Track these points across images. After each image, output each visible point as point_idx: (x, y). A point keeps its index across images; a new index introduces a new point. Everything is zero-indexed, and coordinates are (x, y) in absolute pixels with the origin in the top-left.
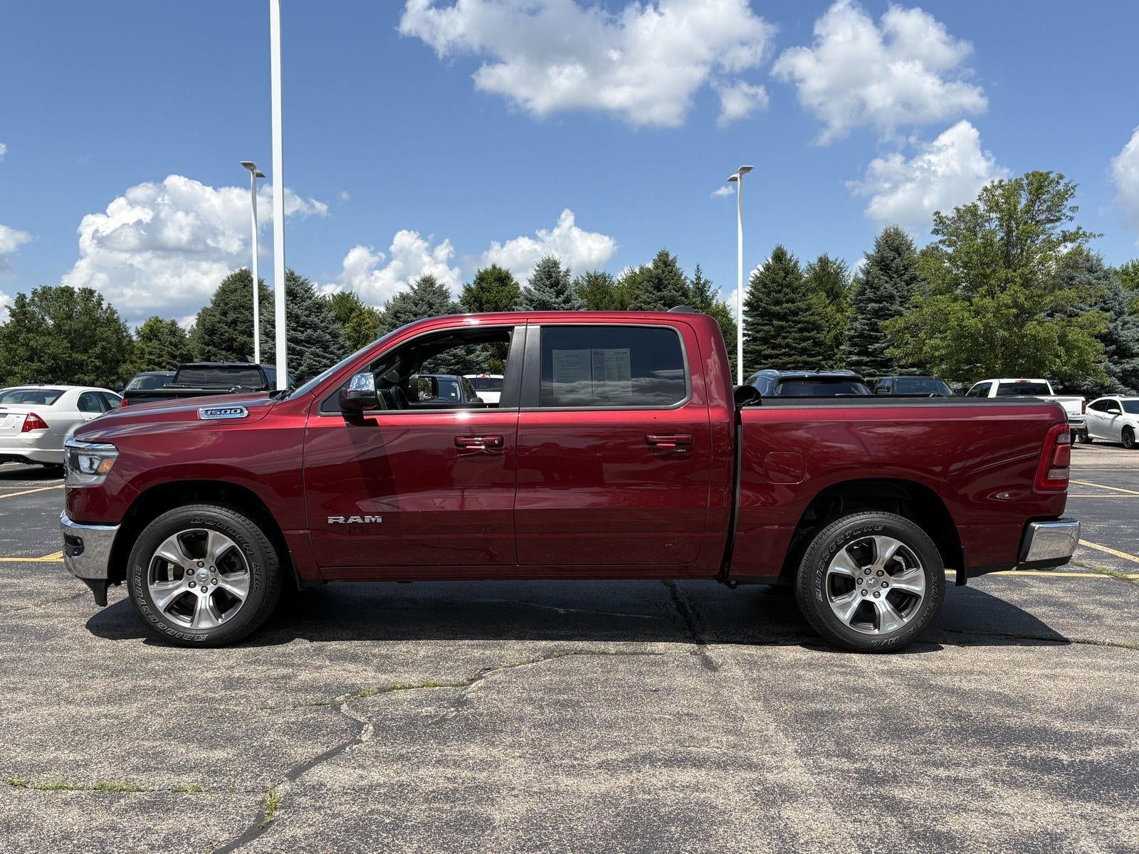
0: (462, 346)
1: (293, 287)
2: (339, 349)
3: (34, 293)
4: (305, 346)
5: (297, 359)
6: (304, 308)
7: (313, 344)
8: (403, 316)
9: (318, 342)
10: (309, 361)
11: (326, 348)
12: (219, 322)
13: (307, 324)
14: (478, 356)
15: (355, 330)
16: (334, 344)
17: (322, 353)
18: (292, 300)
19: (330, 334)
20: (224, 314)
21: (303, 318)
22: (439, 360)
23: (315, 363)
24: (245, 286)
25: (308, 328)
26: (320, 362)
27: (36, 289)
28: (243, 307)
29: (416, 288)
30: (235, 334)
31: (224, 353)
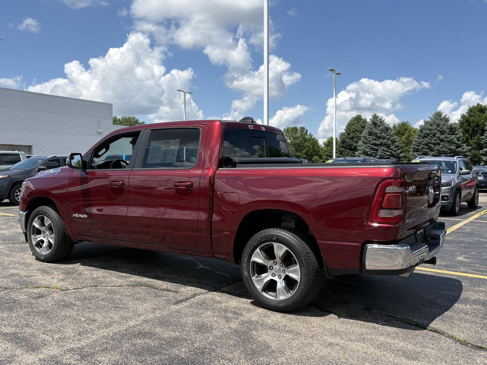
0: (454, 144)
1: (375, 121)
2: (395, 148)
3: (284, 130)
4: (379, 147)
5: (375, 152)
6: (379, 130)
7: (383, 146)
8: (424, 131)
9: (385, 145)
10: (380, 153)
11: (388, 147)
12: (346, 138)
13: (381, 137)
14: (463, 149)
15: (406, 139)
16: (393, 146)
17: (387, 150)
18: (374, 127)
19: (391, 141)
20: (349, 134)
21: (379, 135)
22: (441, 151)
23: (383, 154)
24: (358, 122)
25: (381, 139)
26: (385, 154)
27: (285, 129)
28: (357, 131)
29: (432, 117)
30: (352, 143)
31: (347, 151)
